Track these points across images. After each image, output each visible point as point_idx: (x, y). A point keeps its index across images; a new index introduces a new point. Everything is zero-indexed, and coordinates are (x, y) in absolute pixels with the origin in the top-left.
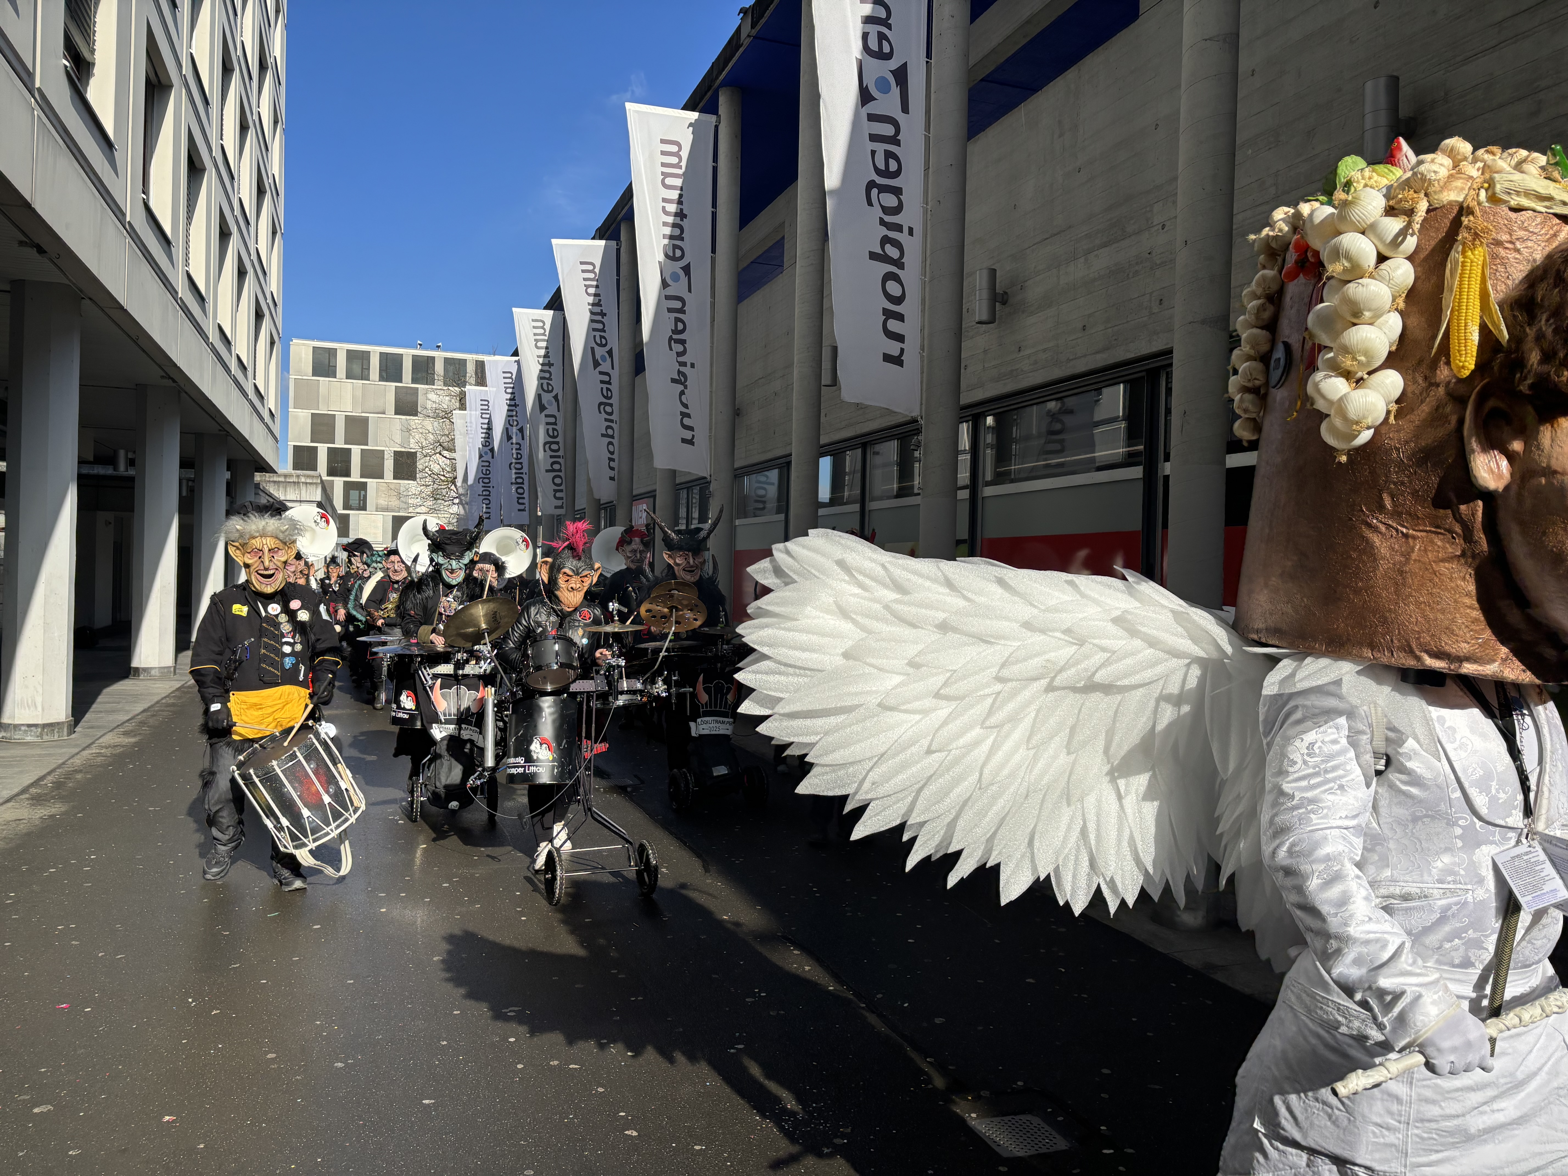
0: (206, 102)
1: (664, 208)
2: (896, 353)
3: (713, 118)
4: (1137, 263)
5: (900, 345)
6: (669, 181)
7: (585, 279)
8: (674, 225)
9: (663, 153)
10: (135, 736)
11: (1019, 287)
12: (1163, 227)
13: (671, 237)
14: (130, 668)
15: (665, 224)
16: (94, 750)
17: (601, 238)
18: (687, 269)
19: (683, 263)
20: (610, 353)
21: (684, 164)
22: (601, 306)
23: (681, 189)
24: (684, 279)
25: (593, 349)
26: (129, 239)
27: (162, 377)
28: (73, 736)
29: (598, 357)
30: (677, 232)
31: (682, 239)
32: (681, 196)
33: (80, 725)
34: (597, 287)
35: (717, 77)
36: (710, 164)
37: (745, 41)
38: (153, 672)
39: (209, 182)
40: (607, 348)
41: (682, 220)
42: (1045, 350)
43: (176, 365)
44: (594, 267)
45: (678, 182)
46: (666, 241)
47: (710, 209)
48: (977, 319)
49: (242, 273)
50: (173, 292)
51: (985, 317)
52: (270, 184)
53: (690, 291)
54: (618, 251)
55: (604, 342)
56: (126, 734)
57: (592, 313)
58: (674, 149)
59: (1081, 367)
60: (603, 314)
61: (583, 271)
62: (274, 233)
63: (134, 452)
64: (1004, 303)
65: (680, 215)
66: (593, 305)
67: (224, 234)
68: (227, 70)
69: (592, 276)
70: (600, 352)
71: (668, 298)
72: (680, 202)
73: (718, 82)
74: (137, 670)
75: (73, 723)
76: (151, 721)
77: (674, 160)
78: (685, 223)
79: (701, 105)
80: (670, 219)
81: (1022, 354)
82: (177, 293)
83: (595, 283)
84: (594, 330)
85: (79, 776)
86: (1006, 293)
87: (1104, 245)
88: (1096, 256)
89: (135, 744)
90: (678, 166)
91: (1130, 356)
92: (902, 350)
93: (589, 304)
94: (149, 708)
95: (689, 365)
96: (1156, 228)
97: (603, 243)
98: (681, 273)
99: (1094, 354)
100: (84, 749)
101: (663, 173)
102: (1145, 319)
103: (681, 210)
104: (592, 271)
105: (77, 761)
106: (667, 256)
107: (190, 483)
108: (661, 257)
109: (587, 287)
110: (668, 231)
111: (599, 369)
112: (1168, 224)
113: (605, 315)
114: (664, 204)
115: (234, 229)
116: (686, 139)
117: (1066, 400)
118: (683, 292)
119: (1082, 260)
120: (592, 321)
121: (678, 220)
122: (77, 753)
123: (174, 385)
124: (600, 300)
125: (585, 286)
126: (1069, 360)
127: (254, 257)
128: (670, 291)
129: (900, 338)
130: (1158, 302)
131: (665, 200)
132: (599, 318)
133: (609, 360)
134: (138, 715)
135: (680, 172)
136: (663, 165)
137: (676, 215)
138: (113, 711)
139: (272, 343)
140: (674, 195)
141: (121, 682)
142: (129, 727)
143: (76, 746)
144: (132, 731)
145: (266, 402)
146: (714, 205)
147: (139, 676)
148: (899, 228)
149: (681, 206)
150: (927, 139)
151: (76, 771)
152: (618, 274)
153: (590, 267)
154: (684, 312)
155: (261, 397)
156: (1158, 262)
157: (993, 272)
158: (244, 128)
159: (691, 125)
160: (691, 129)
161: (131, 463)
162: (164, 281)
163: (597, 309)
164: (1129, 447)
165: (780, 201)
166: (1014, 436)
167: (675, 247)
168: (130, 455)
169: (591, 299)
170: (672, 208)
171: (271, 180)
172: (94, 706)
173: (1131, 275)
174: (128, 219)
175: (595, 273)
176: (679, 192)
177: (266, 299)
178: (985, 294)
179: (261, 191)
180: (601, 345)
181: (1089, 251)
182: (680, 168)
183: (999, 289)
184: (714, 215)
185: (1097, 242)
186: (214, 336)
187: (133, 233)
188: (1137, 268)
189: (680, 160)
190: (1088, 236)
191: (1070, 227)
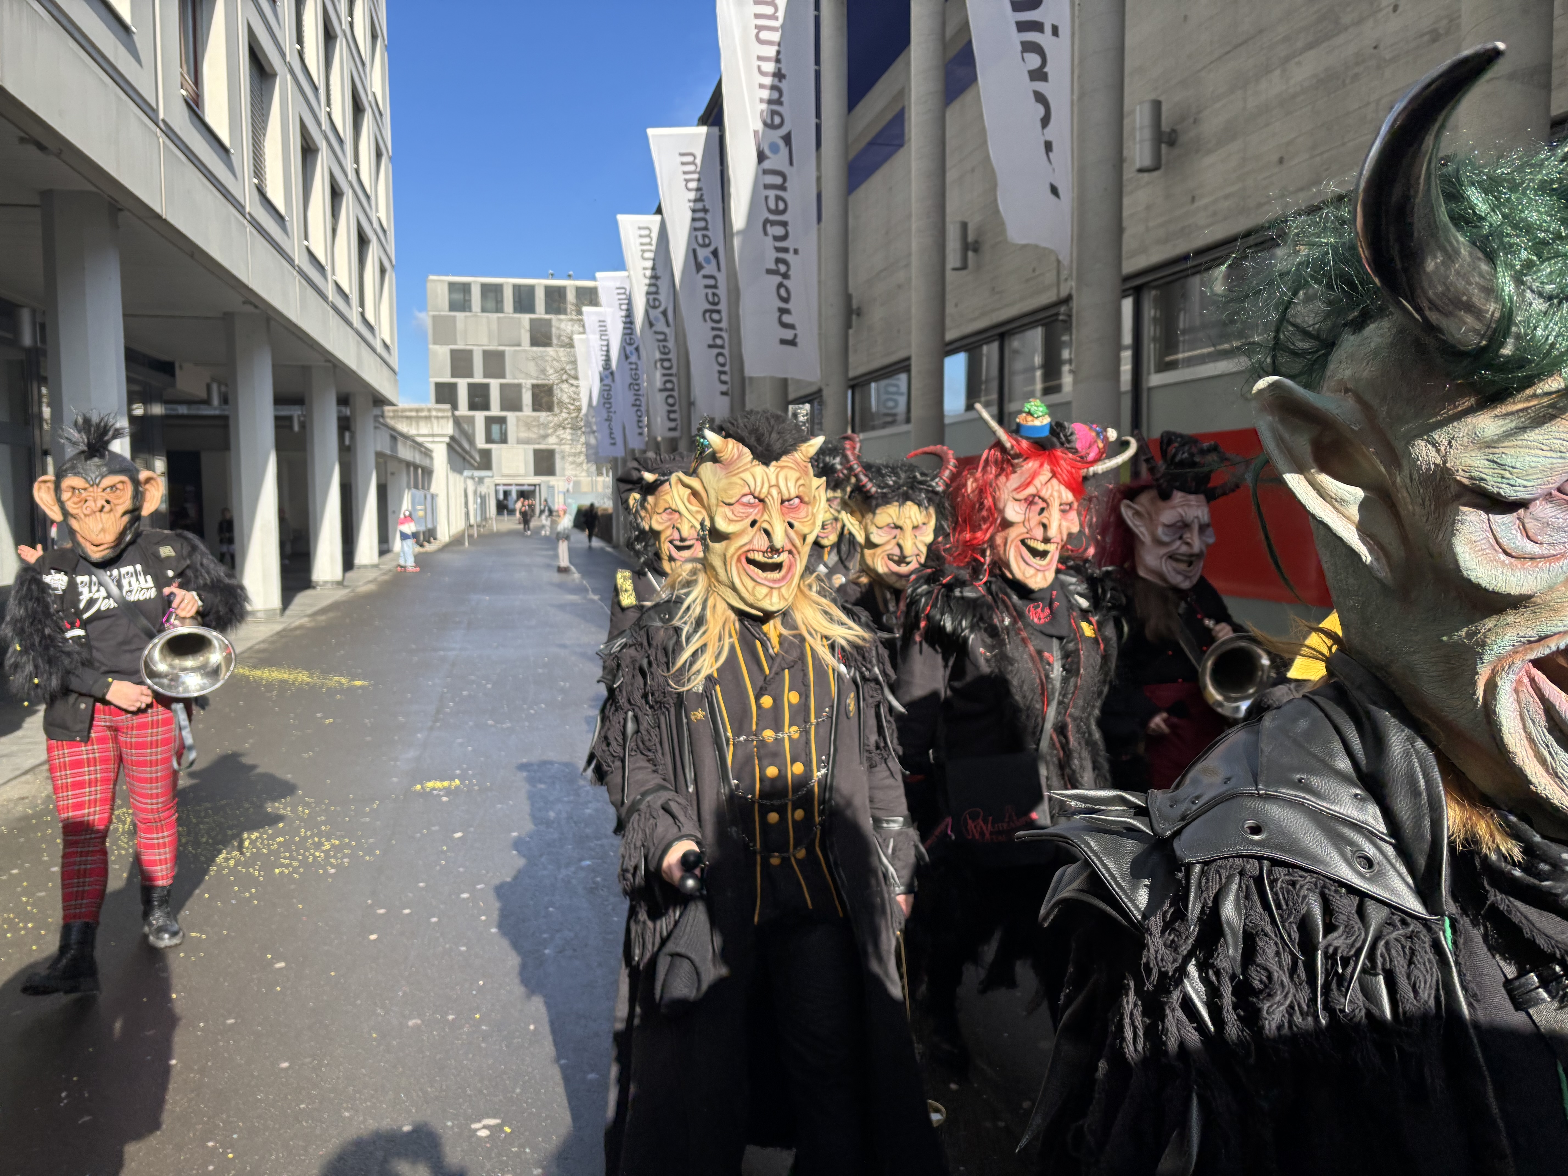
1: (759, 67)
4: (1357, 64)
6: (765, 35)
7: (685, 173)
8: (773, 88)
11: (1191, 120)
12: (1395, 8)
13: (769, 102)
15: (761, 86)
17: (702, 126)
18: (787, 139)
19: (783, 131)
20: (715, 253)
21: (781, 14)
22: (703, 201)
23: (779, 45)
24: (784, 150)
25: (694, 251)
26: (162, 139)
29: (701, 259)
30: (776, 95)
31: (781, 103)
32: (778, 52)
34: (699, 180)
36: (812, 13)
39: (283, 92)
40: (712, 248)
41: (780, 81)
42: (1227, 197)
43: (249, 288)
44: (695, 158)
45: (776, 36)
46: (763, 107)
47: (813, 68)
48: (1138, 165)
49: (336, 194)
50: (239, 207)
51: (1147, 162)
52: (370, 103)
53: (791, 163)
54: (721, 138)
55: (707, 241)
57: (694, 211)
60: (705, 211)
61: (683, 164)
62: (379, 155)
64: (1172, 143)
65: (779, 75)
66: (695, 201)
67: (309, 151)
69: (691, 168)
70: (702, 253)
71: (765, 172)
72: (778, 61)
77: (770, 10)
78: (784, 85)
80: (767, 81)
81: (1196, 204)
82: (243, 207)
83: (696, 176)
84: (696, 229)
86: (1174, 131)
87: (1310, 46)
88: (1298, 63)
90: (774, 17)
93: (690, 201)
95: (791, 251)
96: (1384, 12)
97: (704, 129)
98: (781, 144)
99: (1295, 192)
101: (757, 27)
103: (779, 69)
104: (693, 163)
106: (764, 124)
108: (757, 126)
109: (687, 181)
110: (764, 94)
111: (703, 272)
113: (708, 211)
114: (760, 63)
115: (323, 145)
118: (784, 167)
119: (1278, 72)
120: (694, 219)
121: (776, 81)
123: (257, 311)
124: (702, 195)
125: (685, 180)
126: (1260, 205)
127: (352, 177)
128: (767, 165)
131: (760, 58)
132: (701, 215)
133: (714, 262)
135: (777, 24)
136: (756, 16)
137: (774, 75)
139: (383, 271)
140: (771, 51)
145: (377, 332)
146: (818, 61)
148: (1040, 28)
149: (779, 64)
152: (722, 164)
153: (690, 159)
154: (785, 189)
155: (371, 328)
156: (1388, 57)
157: (1157, 105)
158: (329, 36)
161: (225, 400)
162: (219, 187)
163: (699, 205)
167: (773, 113)
169: (692, 195)
170: (769, 67)
171: (371, 98)
173: (1348, 81)
174: (161, 115)
175: (696, 165)
176: (776, 48)
177: (371, 224)
178: (1148, 135)
179: (358, 109)
180: (704, 246)
181: (1287, 59)
182: (776, 19)
183: (1165, 127)
184: (818, 74)
185: (1300, 44)
186: (301, 259)
187: (170, 133)
188: (1357, 70)
189: (776, 10)
190: (1286, 39)
191: (1261, 31)
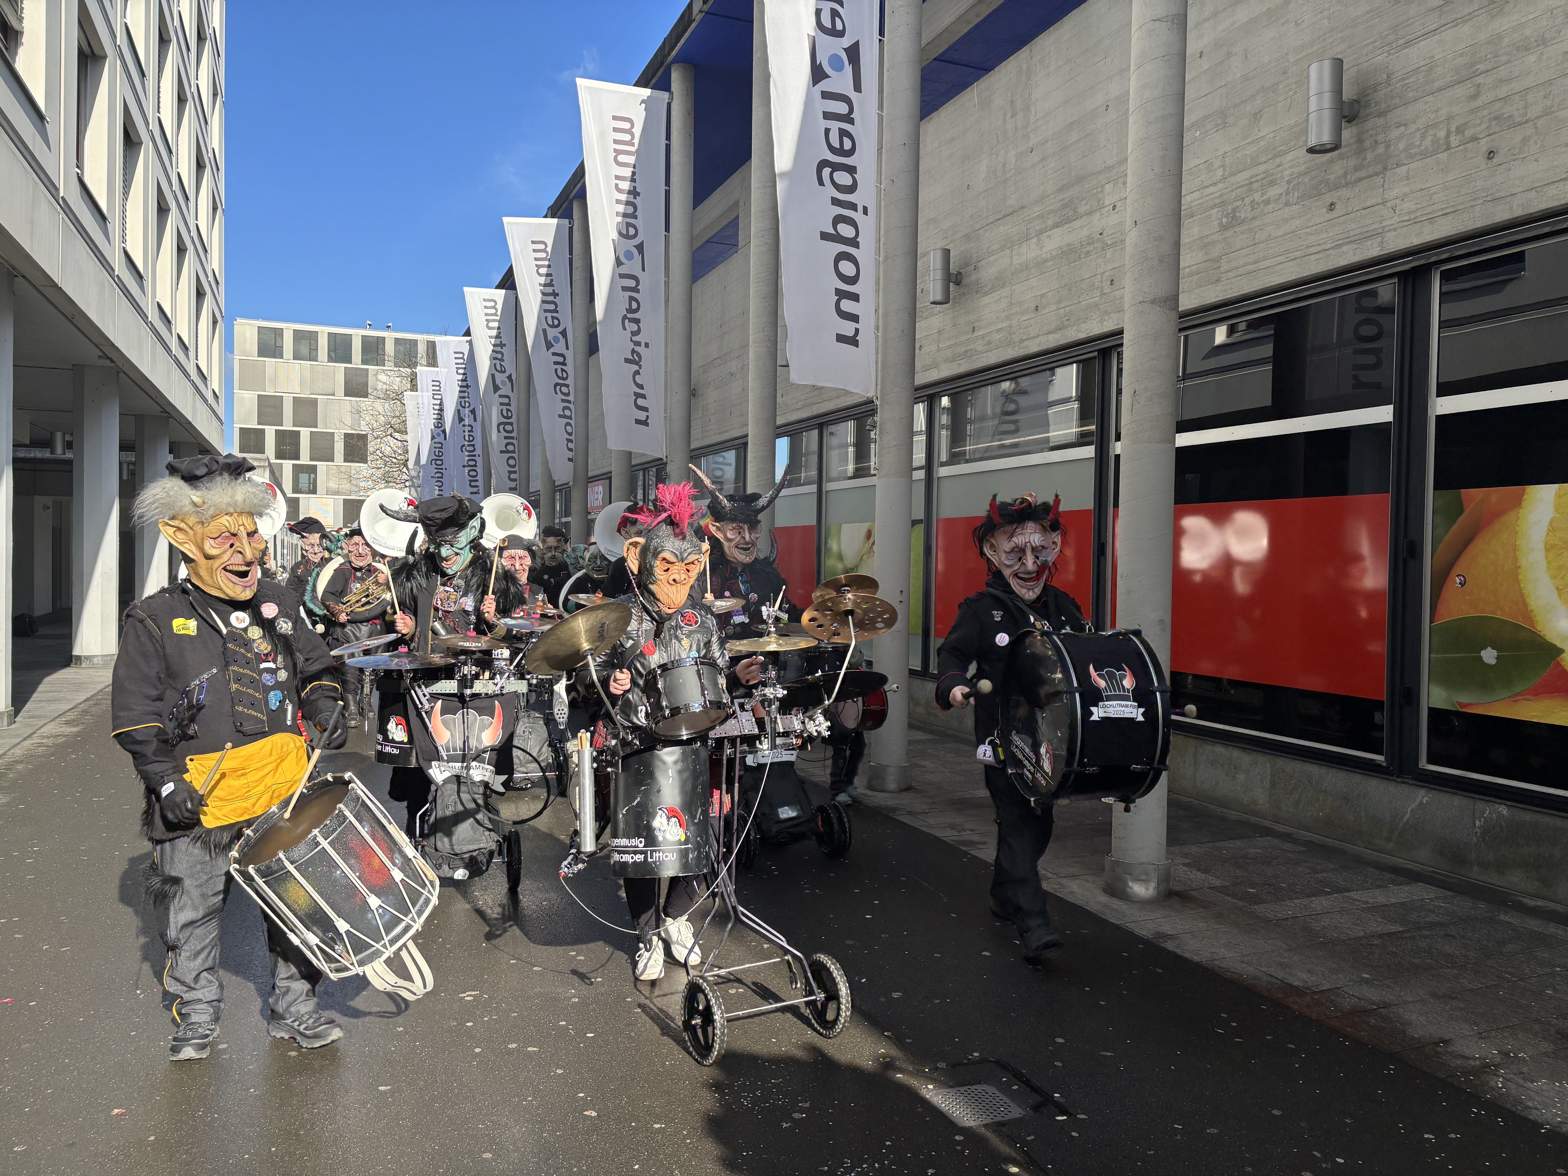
0: (143, 74)
1: (617, 185)
2: (851, 333)
3: (665, 95)
4: (1089, 244)
5: (855, 325)
6: (622, 158)
7: (536, 259)
8: (628, 203)
9: (615, 130)
10: (77, 725)
11: (973, 267)
12: (1114, 208)
13: (625, 215)
14: (71, 656)
15: (618, 202)
16: (35, 740)
17: (553, 217)
18: (640, 248)
19: (636, 241)
20: (564, 333)
21: (636, 141)
22: (553, 286)
23: (634, 167)
24: (637, 257)
25: (545, 330)
26: (62, 215)
27: (100, 357)
28: (13, 726)
29: (550, 338)
30: (630, 210)
31: (636, 217)
32: (634, 173)
33: (20, 715)
34: (549, 266)
35: (669, 54)
36: (664, 142)
37: (697, 17)
38: (95, 660)
39: (146, 157)
40: (561, 329)
41: (635, 198)
42: (998, 331)
43: (113, 345)
44: (546, 246)
45: (631, 160)
46: (620, 219)
47: (663, 188)
48: (932, 300)
49: (181, 250)
50: (109, 269)
51: (939, 297)
52: (209, 159)
53: (643, 270)
54: (571, 229)
55: (556, 322)
56: (68, 723)
57: (544, 294)
58: (627, 126)
59: (1034, 347)
60: (555, 295)
61: (534, 251)
62: (215, 209)
63: (72, 434)
64: (958, 283)
65: (634, 192)
66: (545, 285)
67: (162, 210)
68: (164, 40)
69: (543, 255)
70: (552, 333)
71: (622, 276)
72: (633, 180)
73: (670, 58)
74: (79, 658)
75: (12, 713)
76: (94, 710)
77: (627, 137)
78: (638, 201)
79: (654, 81)
80: (623, 197)
81: (975, 334)
82: (113, 270)
83: (547, 263)
84: (546, 311)
85: (20, 767)
86: (959, 273)
87: (1057, 225)
88: (1048, 236)
89: (77, 734)
90: (630, 143)
91: (1082, 336)
92: (857, 330)
93: (540, 285)
94: (92, 696)
95: (643, 345)
96: (1107, 209)
97: (555, 221)
98: (635, 251)
99: (1047, 334)
100: (24, 739)
101: (615, 151)
102: (1097, 299)
103: (635, 187)
104: (544, 251)
105: (18, 752)
106: (620, 234)
107: (131, 467)
108: (615, 235)
110: (621, 208)
111: (552, 350)
112: (1119, 204)
113: (558, 295)
114: (617, 182)
115: (173, 205)
116: (639, 116)
117: (1020, 380)
118: (637, 272)
119: (1034, 240)
120: (543, 302)
121: (631, 197)
122: (18, 744)
123: (112, 365)
124: (552, 280)
125: (537, 266)
126: (1022, 341)
127: (194, 233)
128: (623, 270)
129: (854, 318)
130: (1109, 282)
131: (617, 177)
132: (551, 298)
133: (562, 341)
134: (80, 704)
135: (633, 149)
136: (616, 142)
137: (629, 192)
138: (55, 700)
139: (215, 322)
140: (627, 172)
141: (63, 671)
142: (71, 716)
143: (17, 736)
144: (74, 720)
145: (209, 383)
146: (668, 182)
147: (81, 664)
148: (853, 207)
149: (633, 184)
150: (881, 118)
151: (16, 762)
152: (571, 253)
153: (542, 247)
154: (638, 291)
155: (204, 378)
156: (1109, 242)
157: (947, 253)
158: (181, 100)
159: (643, 101)
160: (643, 105)
161: (69, 445)
162: (100, 258)
163: (549, 290)
164: (1081, 426)
165: (735, 179)
166: (969, 417)
167: (628, 225)
168: (68, 438)
169: (542, 280)
170: (625, 185)
171: (211, 155)
172: (35, 695)
173: (1083, 255)
174: (61, 194)
175: (547, 253)
176: (632, 169)
177: (207, 277)
178: (939, 275)
179: (200, 166)
180: (553, 326)
181: (1041, 232)
182: (633, 145)
183: (953, 270)
184: (667, 193)
185: (1050, 222)
186: (153, 315)
187: (67, 209)
188: (1088, 249)
189: (633, 138)
190: (1041, 217)
191: (1022, 208)
